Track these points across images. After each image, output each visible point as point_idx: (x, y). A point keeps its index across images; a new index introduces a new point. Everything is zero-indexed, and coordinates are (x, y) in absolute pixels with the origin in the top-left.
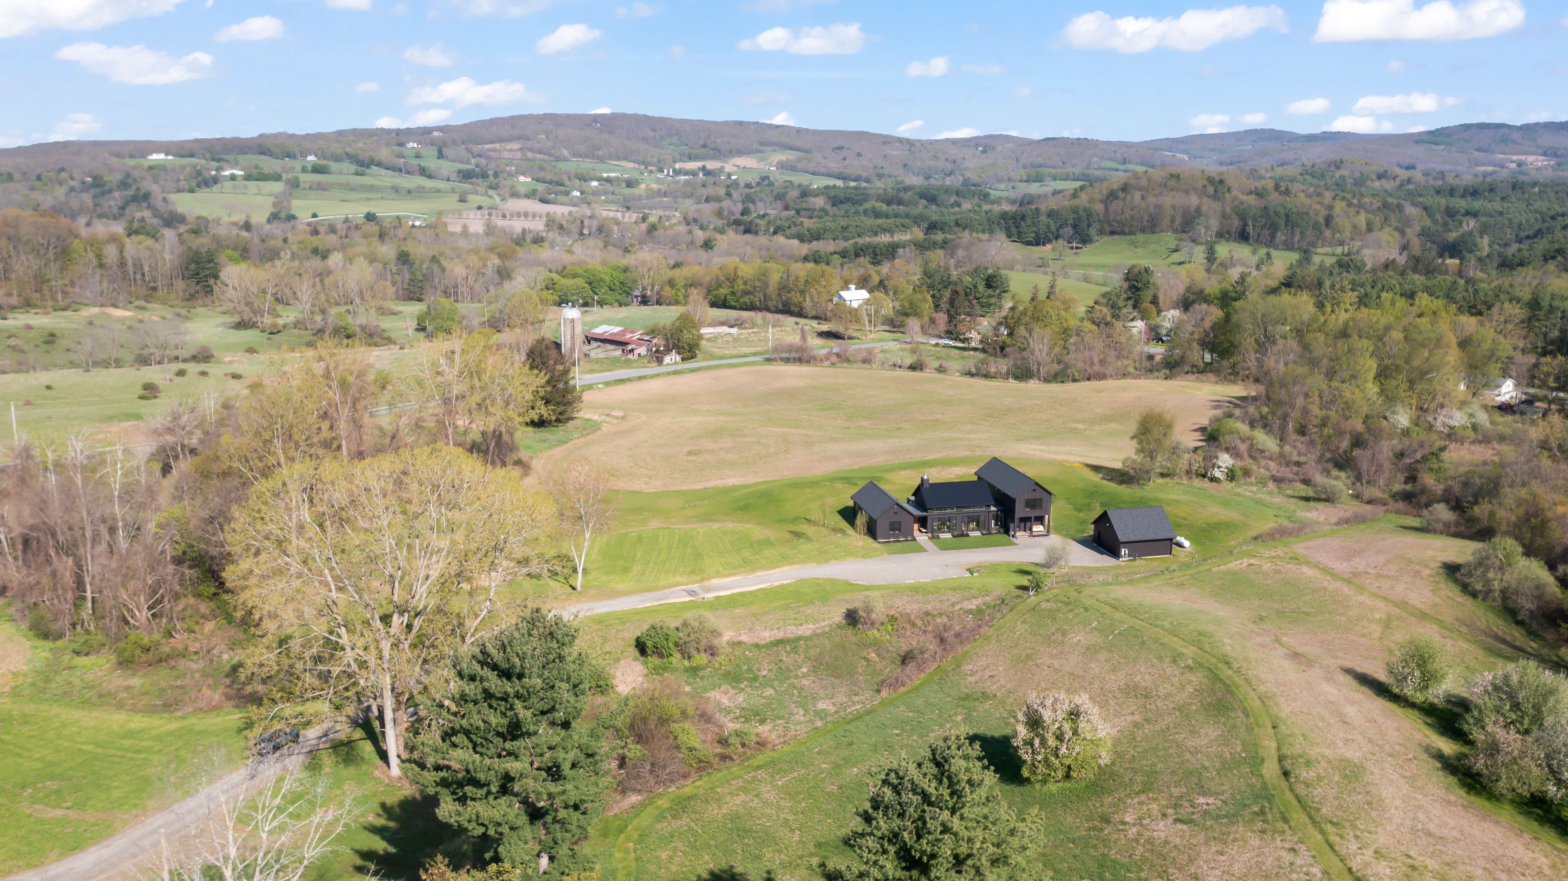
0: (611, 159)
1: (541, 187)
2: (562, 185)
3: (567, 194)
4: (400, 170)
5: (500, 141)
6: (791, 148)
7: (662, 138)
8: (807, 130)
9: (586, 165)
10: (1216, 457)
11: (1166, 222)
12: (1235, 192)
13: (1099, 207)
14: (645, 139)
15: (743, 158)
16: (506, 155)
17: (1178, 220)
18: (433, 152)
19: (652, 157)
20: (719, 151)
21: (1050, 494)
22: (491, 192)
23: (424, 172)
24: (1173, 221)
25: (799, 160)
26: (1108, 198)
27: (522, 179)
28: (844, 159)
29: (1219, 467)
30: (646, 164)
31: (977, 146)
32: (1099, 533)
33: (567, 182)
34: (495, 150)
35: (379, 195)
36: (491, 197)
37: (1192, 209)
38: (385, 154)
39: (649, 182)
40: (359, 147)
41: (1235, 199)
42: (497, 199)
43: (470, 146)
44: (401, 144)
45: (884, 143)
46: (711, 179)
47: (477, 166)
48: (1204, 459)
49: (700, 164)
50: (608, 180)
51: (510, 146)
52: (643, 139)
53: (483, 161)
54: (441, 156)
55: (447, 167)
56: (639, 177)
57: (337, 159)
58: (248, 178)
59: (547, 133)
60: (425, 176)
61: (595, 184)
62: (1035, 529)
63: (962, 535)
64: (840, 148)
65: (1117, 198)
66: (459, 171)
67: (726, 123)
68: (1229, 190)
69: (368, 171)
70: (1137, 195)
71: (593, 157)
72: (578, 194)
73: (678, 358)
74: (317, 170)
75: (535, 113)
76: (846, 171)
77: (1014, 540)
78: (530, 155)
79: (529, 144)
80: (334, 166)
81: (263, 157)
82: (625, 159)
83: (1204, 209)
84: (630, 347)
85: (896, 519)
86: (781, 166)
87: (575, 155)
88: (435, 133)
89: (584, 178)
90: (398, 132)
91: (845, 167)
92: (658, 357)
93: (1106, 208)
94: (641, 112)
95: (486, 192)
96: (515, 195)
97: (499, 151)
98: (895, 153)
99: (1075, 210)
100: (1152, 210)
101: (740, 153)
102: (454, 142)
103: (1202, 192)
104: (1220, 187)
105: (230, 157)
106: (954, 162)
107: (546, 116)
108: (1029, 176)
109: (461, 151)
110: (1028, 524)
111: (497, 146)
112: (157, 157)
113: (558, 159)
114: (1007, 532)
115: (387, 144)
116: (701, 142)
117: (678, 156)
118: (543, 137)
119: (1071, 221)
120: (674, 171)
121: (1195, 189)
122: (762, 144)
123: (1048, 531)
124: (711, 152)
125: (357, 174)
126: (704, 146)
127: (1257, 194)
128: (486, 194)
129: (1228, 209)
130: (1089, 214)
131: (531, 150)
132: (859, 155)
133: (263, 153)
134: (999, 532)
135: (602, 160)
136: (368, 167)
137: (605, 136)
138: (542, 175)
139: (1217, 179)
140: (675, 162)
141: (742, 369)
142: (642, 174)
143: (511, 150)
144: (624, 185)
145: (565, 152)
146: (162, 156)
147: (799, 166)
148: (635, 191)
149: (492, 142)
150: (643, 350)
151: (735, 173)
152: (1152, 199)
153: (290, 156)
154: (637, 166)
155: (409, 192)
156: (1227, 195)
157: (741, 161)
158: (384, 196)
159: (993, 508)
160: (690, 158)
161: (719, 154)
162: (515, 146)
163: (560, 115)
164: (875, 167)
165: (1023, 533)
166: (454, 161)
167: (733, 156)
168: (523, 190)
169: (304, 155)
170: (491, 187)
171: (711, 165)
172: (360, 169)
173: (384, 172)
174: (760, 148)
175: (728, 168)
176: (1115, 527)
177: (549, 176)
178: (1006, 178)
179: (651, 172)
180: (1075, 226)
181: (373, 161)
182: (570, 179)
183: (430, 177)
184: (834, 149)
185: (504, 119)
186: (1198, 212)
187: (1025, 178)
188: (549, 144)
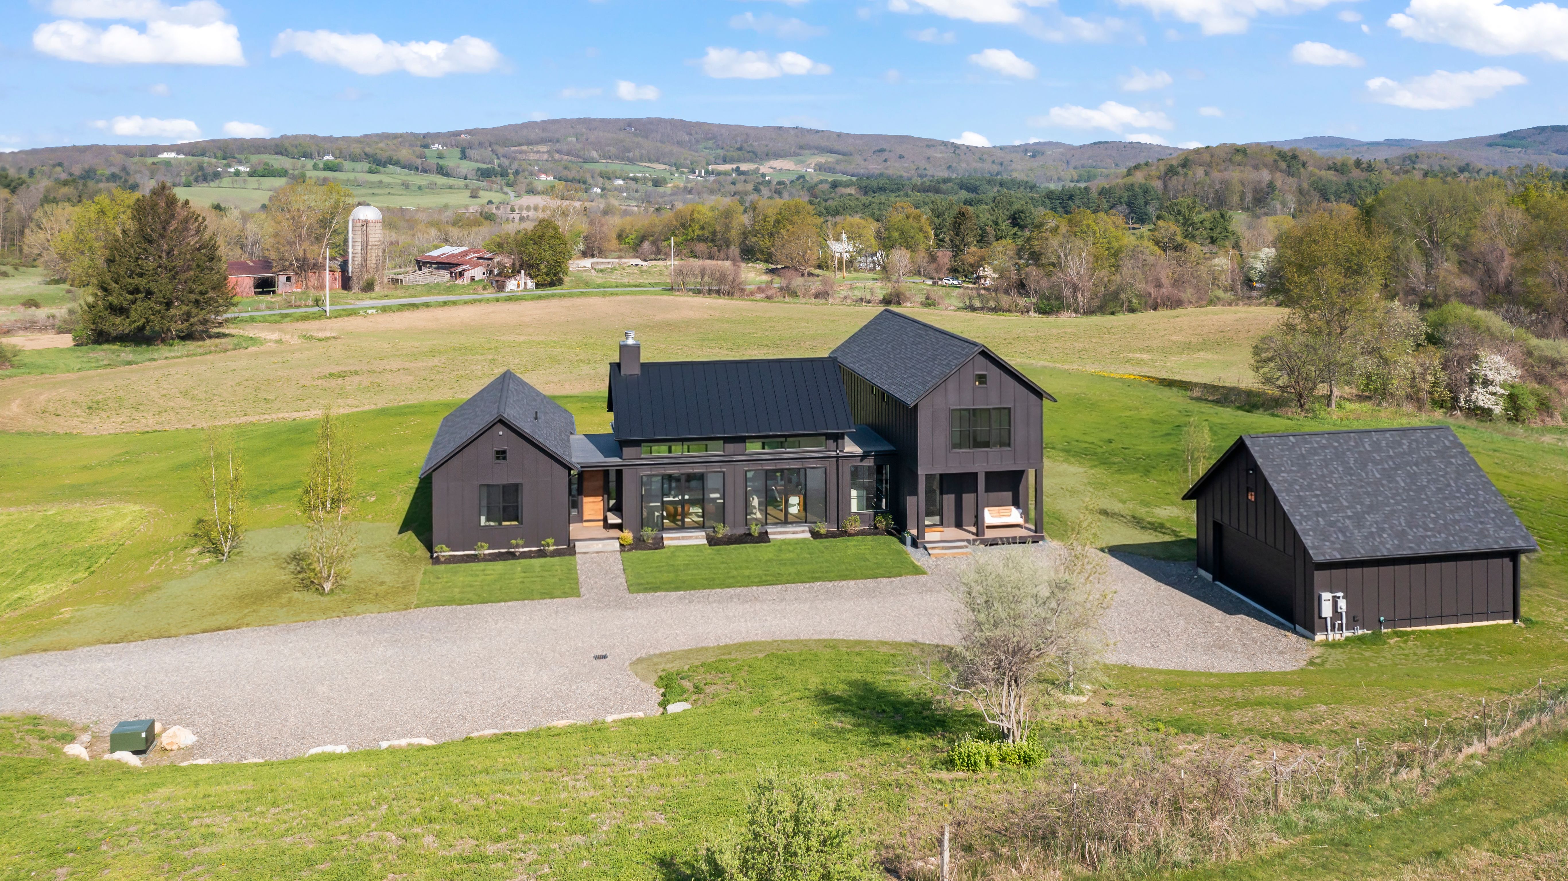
0: (642, 161)
1: (561, 185)
2: (585, 182)
3: (586, 190)
4: (417, 169)
5: (530, 143)
6: (831, 152)
7: (697, 142)
8: (848, 135)
9: (615, 166)
10: (1476, 358)
11: (1235, 199)
12: (1310, 169)
13: (1157, 184)
14: (680, 143)
15: (781, 160)
16: (533, 157)
17: (1249, 197)
18: (457, 152)
19: (685, 159)
20: (755, 154)
21: (1039, 394)
22: (506, 189)
23: (442, 171)
24: (1242, 199)
25: (838, 162)
26: (1166, 174)
27: (543, 177)
28: (885, 161)
29: (1486, 383)
30: (677, 166)
31: (1026, 151)
32: (1218, 528)
33: (590, 180)
34: (521, 152)
35: (387, 191)
36: (506, 194)
37: (1264, 185)
38: (404, 154)
39: (677, 180)
40: (381, 150)
41: (1311, 175)
42: (512, 195)
43: (496, 147)
44: (426, 146)
45: (928, 146)
46: (743, 178)
47: (499, 166)
48: (1445, 366)
49: (734, 166)
50: (635, 179)
51: (537, 148)
52: (678, 143)
53: (506, 162)
54: (464, 156)
55: (466, 167)
56: (668, 178)
57: (354, 159)
58: (252, 174)
59: (578, 136)
60: (442, 174)
61: (620, 182)
62: (991, 516)
63: (747, 538)
64: (882, 151)
65: (1177, 173)
66: (479, 169)
67: (765, 128)
68: (1304, 165)
69: (381, 169)
70: (1200, 172)
71: (623, 159)
72: (599, 191)
73: (531, 284)
74: (328, 167)
75: (568, 117)
76: (887, 172)
77: (915, 556)
78: (557, 156)
79: (558, 146)
80: (347, 165)
81: (280, 157)
82: (657, 161)
83: (1278, 184)
84: (460, 269)
85: (503, 475)
86: (819, 168)
87: (604, 157)
88: (463, 136)
89: (608, 177)
90: (425, 136)
91: (886, 169)
92: (497, 280)
93: (1165, 186)
94: (678, 117)
95: (502, 189)
96: (531, 191)
97: (525, 152)
98: (939, 155)
99: (1130, 188)
100: (1217, 187)
101: (777, 156)
102: (481, 145)
103: (1274, 167)
104: (1294, 162)
105: (242, 157)
106: (1001, 164)
107: (579, 121)
108: (1080, 176)
109: (487, 152)
110: (968, 499)
111: (525, 148)
112: (166, 155)
113: (586, 161)
114: (898, 529)
115: (411, 145)
116: (738, 145)
117: (713, 160)
118: (574, 139)
119: (1125, 199)
120: (707, 172)
121: (1265, 165)
122: (801, 147)
123: (1039, 527)
124: (747, 155)
125: (371, 172)
126: (740, 149)
127: (1336, 170)
128: (501, 191)
129: (1305, 186)
130: (1146, 191)
131: (558, 152)
132: (901, 157)
133: (281, 153)
134: (875, 531)
135: (632, 161)
136: (384, 166)
137: (639, 139)
138: (565, 173)
139: (1290, 154)
140: (708, 164)
141: (620, 298)
142: (672, 174)
143: (539, 152)
144: (650, 184)
145: (594, 154)
146: (173, 155)
147: (838, 168)
148: (661, 189)
149: (520, 145)
150: (479, 273)
151: (770, 174)
152: (1216, 175)
153: (307, 155)
154: (668, 167)
155: (420, 188)
156: (1302, 170)
157: (778, 164)
158: (392, 191)
159: (851, 448)
160: (725, 161)
161: (755, 156)
162: (543, 148)
163: (594, 120)
164: (917, 169)
165: (952, 532)
166: (477, 161)
167: (770, 159)
168: (540, 187)
169: (321, 155)
170: (508, 185)
171: (744, 167)
172: (374, 167)
173: (398, 170)
174: (798, 151)
175: (763, 170)
176: (1286, 502)
177: (572, 174)
178: (1056, 177)
179: (682, 173)
180: (1130, 205)
181: (391, 160)
182: (593, 177)
183: (447, 175)
184: (874, 152)
185: (536, 123)
186: (1271, 186)
187: (1076, 178)
188: (579, 146)
